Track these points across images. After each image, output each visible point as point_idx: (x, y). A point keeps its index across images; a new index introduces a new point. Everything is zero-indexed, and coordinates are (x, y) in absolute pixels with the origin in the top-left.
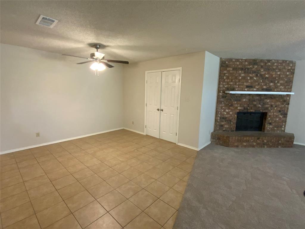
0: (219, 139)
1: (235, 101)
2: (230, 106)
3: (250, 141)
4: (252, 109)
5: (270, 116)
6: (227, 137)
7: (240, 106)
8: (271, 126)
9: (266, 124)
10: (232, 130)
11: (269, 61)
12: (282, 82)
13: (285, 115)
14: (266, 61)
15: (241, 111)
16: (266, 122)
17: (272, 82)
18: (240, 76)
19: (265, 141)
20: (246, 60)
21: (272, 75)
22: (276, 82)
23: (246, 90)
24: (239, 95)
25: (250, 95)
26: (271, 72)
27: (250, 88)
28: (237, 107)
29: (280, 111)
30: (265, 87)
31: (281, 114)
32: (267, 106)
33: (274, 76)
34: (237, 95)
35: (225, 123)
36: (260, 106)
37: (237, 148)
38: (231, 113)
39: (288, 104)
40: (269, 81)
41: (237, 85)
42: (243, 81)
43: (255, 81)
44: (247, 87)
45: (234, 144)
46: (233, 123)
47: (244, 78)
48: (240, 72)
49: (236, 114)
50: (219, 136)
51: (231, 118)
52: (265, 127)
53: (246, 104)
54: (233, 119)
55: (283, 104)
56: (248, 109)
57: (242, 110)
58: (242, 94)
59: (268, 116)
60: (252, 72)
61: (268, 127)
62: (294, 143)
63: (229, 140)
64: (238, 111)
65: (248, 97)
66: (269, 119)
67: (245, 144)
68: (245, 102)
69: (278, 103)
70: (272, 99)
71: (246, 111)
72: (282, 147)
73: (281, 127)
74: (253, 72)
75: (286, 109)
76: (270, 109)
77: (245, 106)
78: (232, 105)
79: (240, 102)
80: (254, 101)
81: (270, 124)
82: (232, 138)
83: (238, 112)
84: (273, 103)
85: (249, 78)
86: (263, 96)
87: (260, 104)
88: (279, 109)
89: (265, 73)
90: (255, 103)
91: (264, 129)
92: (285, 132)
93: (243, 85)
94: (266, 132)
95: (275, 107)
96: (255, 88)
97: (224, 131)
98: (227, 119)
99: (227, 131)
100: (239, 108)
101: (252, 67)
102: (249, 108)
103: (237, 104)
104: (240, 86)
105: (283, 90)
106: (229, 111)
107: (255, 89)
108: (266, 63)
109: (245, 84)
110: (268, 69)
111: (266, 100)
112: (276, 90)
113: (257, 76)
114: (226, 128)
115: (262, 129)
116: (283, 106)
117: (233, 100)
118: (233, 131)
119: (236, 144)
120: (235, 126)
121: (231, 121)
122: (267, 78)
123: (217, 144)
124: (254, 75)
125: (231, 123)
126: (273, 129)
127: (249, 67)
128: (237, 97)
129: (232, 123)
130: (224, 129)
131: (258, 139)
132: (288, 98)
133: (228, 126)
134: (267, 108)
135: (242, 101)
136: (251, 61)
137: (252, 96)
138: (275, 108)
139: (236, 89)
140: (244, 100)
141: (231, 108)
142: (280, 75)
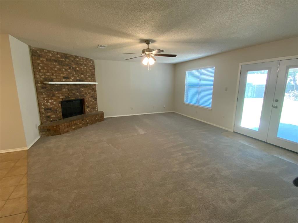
0: (49, 130)
1: (56, 91)
2: (52, 96)
3: (77, 124)
4: (72, 97)
5: (86, 101)
6: (56, 126)
7: (62, 96)
8: (89, 109)
9: (85, 108)
10: (60, 118)
11: (77, 57)
12: (88, 74)
13: (96, 99)
14: (75, 57)
15: (63, 100)
16: (85, 106)
17: (82, 74)
18: (55, 67)
19: (88, 121)
20: (58, 53)
21: (81, 69)
22: (85, 74)
23: (64, 80)
24: (59, 85)
25: (68, 85)
26: (80, 66)
27: (67, 78)
28: (59, 97)
29: (92, 97)
30: (78, 78)
31: (93, 99)
32: (83, 93)
33: (83, 69)
34: (56, 85)
35: (51, 113)
36: (78, 94)
37: (67, 133)
38: (55, 103)
39: (96, 91)
40: (80, 74)
41: (54, 76)
42: (59, 73)
43: (70, 73)
44: (64, 78)
45: (65, 131)
46: (59, 112)
47: (59, 69)
48: (55, 63)
49: (60, 103)
50: (48, 127)
51: (56, 107)
52: (85, 110)
53: (66, 93)
54: (58, 108)
55: (93, 91)
56: (69, 98)
57: (64, 99)
58: (61, 85)
59: (85, 102)
60: (65, 65)
61: (87, 110)
62: (105, 117)
63: (60, 128)
64: (61, 100)
65: (67, 87)
66: (87, 103)
67: (74, 127)
68: (65, 91)
69: (90, 91)
70: (85, 88)
71: (67, 99)
72: (99, 122)
73: (95, 108)
74: (66, 65)
75: (95, 95)
76: (85, 95)
77: (66, 95)
78: (54, 95)
79: (61, 92)
80: (73, 90)
81: (88, 107)
82: (62, 126)
83: (61, 101)
84: (86, 91)
85: (64, 70)
86: (79, 85)
87: (77, 92)
88: (91, 95)
89: (76, 67)
90: (74, 92)
91: (85, 112)
92: (98, 111)
93: (60, 76)
94: (86, 114)
95: (89, 94)
96: (70, 78)
97: (52, 121)
98: (52, 109)
99: (55, 121)
100: (61, 97)
101: (65, 60)
102: (69, 96)
103: (59, 94)
104: (57, 77)
105: (91, 81)
106: (52, 101)
107: (71, 80)
108: (75, 59)
109: (62, 75)
110: (77, 64)
111: (81, 89)
112: (86, 81)
113: (70, 68)
114: (53, 118)
115: (84, 113)
116: (93, 92)
117: (53, 90)
118: (61, 119)
119: (66, 130)
120: (62, 114)
121: (56, 110)
122: (77, 70)
123: (47, 136)
124: (67, 67)
125: (57, 112)
126: (90, 111)
127: (61, 60)
128: (57, 87)
129: (58, 112)
130: (51, 120)
131: (83, 120)
132: (95, 87)
133: (55, 116)
134: (83, 95)
135: (62, 90)
136: (63, 55)
137: (69, 85)
138: (89, 95)
139: (55, 80)
140: (64, 90)
141: (54, 98)
142: (86, 69)
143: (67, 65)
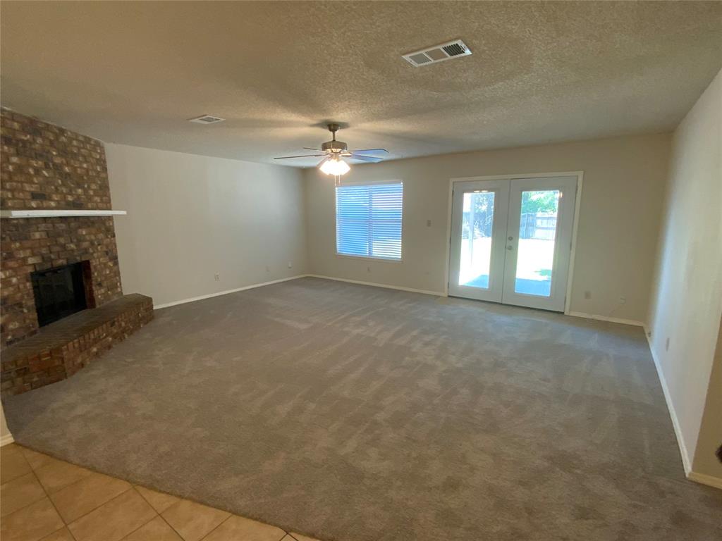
0: (24, 372)
1: (16, 240)
2: (5, 259)
3: (101, 337)
4: (59, 258)
5: (95, 267)
6: (50, 354)
7: (33, 255)
8: (103, 291)
9: (94, 288)
10: (33, 329)
11: (62, 131)
12: (94, 186)
13: (114, 259)
14: (57, 131)
15: (38, 269)
16: (93, 282)
17: (79, 185)
18: (8, 162)
19: (123, 324)
20: (13, 117)
21: (75, 169)
22: (86, 186)
23: (34, 204)
24: (21, 222)
25: (45, 219)
26: (72, 161)
27: (41, 198)
28: (25, 259)
29: (107, 253)
30: (70, 198)
31: (110, 260)
32: (85, 244)
33: (79, 171)
34: (15, 222)
35: (7, 316)
36: (73, 246)
37: (84, 369)
38: (14, 280)
39: (114, 236)
40: (73, 184)
41: (8, 190)
42: (20, 180)
43: (48, 182)
44: (35, 196)
45: (75, 363)
46: (29, 311)
47: (20, 169)
48: (6, 148)
49: (28, 281)
50: (20, 362)
51: (19, 295)
52: (94, 295)
53: (43, 247)
54: (26, 297)
55: (107, 237)
56: (51, 260)
57: (39, 264)
58: (27, 219)
59: (93, 270)
60: (34, 155)
61: (99, 293)
63: (62, 359)
64: (30, 270)
65: (43, 226)
66: (96, 274)
67: (95, 350)
68: (39, 239)
69: (101, 236)
70: (89, 226)
71: (48, 266)
72: (146, 323)
73: (117, 287)
74: (36, 154)
75: (114, 247)
76: (91, 251)
77: (44, 251)
78: (10, 256)
79: (27, 244)
80: (60, 235)
81: (100, 285)
82: (68, 349)
83: (31, 273)
84: (93, 237)
85: (31, 171)
86: (73, 219)
87: (72, 242)
88: (105, 249)
89: (62, 162)
90: (62, 240)
91: (92, 300)
92: (124, 294)
93: (23, 190)
94: (98, 306)
95: (99, 245)
96: (51, 199)
97: (10, 342)
98: (10, 302)
99: (18, 340)
100: (31, 261)
101: (31, 140)
102: (53, 256)
103: (23, 248)
104: (16, 194)
105: (100, 205)
106: (8, 274)
107: (53, 204)
108: (57, 137)
109: (27, 187)
110: (64, 152)
111: (80, 230)
112: (90, 205)
113: (47, 167)
114: (12, 330)
115: (88, 304)
116: (108, 240)
117: (8, 239)
118: (35, 332)
119: (79, 360)
120: (35, 315)
121: (20, 305)
122: (68, 174)
124: (40, 163)
125: (22, 312)
126: (106, 296)
127: (23, 137)
128: (16, 226)
129: (25, 311)
130: (10, 337)
132: (111, 224)
133: (17, 325)
134: (86, 251)
135: (33, 238)
136: (26, 121)
137: (50, 221)
138: (99, 247)
139: (10, 204)
140: (37, 235)
141: (12, 264)
142: (87, 170)
143: (38, 156)
